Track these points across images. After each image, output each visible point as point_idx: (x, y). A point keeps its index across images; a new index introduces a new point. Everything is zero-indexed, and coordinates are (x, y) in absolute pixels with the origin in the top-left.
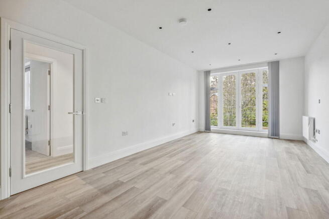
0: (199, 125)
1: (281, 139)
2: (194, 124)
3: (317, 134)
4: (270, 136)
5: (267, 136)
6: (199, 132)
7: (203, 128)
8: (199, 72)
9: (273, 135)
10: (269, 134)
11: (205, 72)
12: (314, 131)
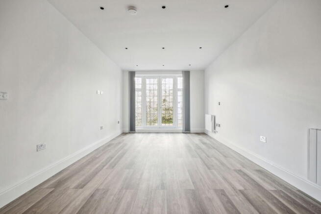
0: (123, 127)
1: (192, 133)
2: (119, 126)
3: (217, 128)
4: (184, 132)
5: (181, 132)
6: (124, 134)
7: (127, 129)
8: (123, 71)
9: (186, 131)
10: (183, 130)
11: (129, 72)
12: (215, 125)
